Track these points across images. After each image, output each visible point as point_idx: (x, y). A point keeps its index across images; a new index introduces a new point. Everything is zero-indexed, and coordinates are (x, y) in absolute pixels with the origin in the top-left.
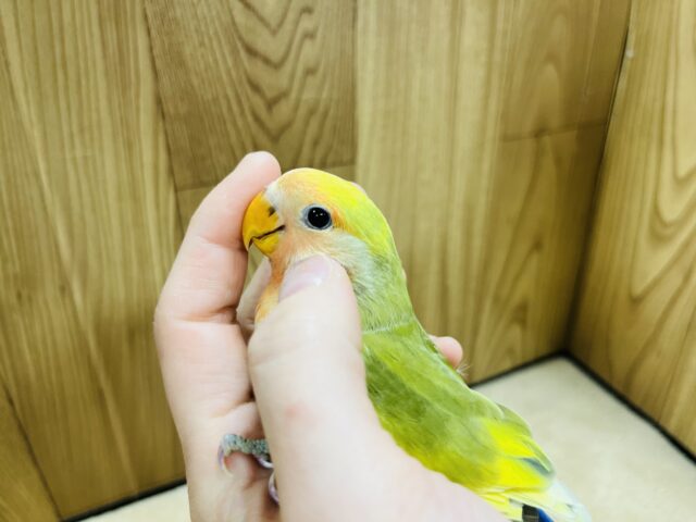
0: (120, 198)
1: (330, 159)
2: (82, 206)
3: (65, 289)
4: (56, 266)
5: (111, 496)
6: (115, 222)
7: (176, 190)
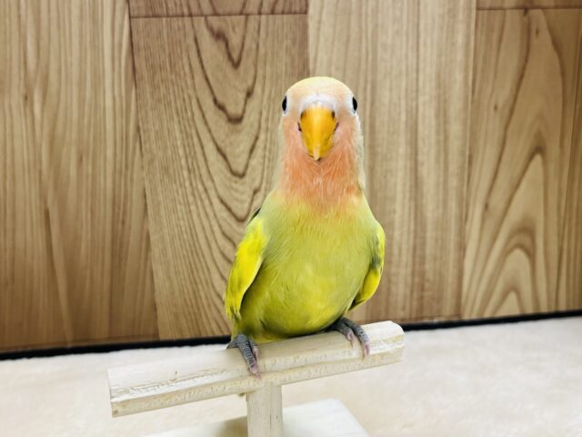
0: (81, 18)
1: (279, 8)
2: (49, 20)
3: (27, 98)
4: (22, 74)
5: (45, 341)
6: (76, 41)
7: (130, 17)
